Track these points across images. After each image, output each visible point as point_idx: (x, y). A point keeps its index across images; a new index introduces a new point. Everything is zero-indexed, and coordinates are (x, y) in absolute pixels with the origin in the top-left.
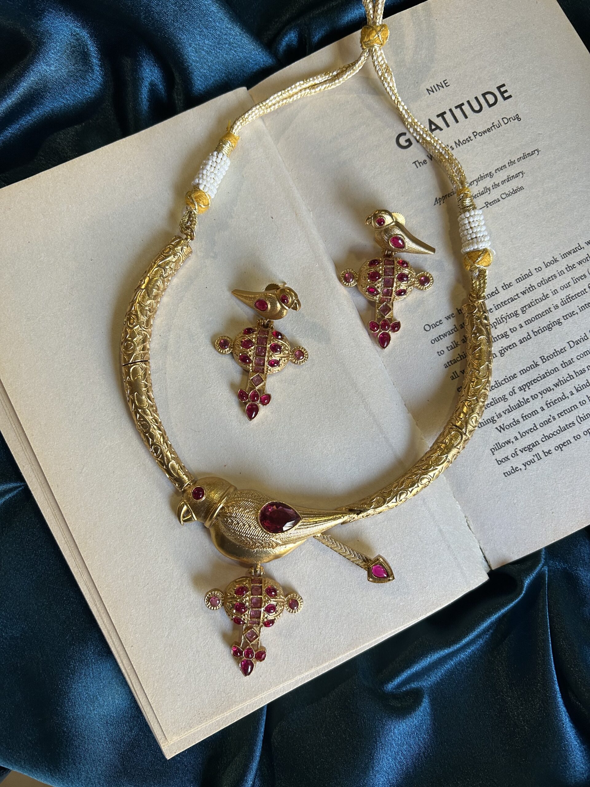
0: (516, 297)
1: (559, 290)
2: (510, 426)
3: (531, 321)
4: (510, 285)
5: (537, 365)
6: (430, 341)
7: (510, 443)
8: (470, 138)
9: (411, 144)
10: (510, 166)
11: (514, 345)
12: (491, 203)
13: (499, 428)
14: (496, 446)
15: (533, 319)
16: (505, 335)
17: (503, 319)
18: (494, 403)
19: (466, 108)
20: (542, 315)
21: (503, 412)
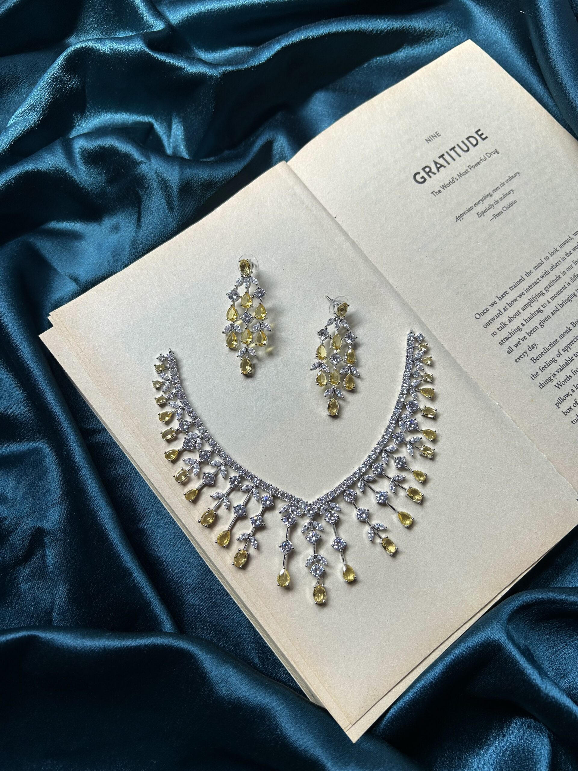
0: (538, 281)
1: (566, 271)
2: (565, 381)
3: (555, 297)
4: (531, 273)
5: (570, 330)
6: (482, 327)
7: (569, 395)
8: (467, 170)
9: (425, 180)
10: (503, 187)
11: (549, 317)
12: (497, 215)
13: (557, 385)
14: (559, 400)
15: (556, 295)
16: (539, 311)
17: (534, 299)
18: (547, 366)
19: (457, 149)
20: (561, 291)
21: (556, 371)
